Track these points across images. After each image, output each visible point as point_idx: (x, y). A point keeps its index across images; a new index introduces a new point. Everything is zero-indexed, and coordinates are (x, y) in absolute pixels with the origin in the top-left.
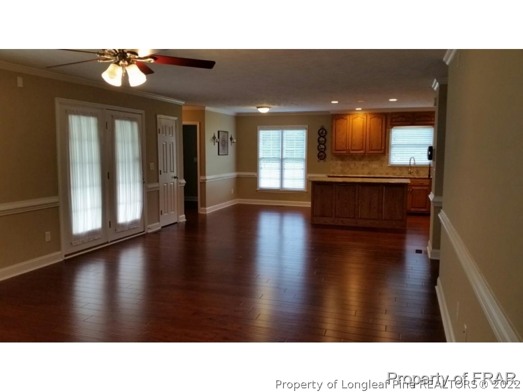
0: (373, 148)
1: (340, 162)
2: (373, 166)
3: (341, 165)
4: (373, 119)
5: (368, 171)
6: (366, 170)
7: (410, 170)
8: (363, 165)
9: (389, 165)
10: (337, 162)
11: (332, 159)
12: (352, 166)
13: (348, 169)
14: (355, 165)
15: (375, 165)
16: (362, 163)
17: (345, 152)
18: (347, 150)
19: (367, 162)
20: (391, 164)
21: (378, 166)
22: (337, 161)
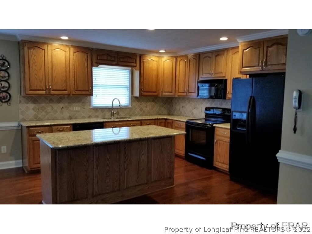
0: (79, 89)
1: (31, 106)
2: (75, 109)
3: (33, 109)
4: (77, 53)
5: (68, 115)
6: (66, 114)
7: (112, 111)
8: (63, 108)
9: (91, 108)
10: (28, 105)
11: (20, 101)
12: (49, 109)
13: (43, 113)
14: (52, 108)
15: (76, 108)
16: (61, 105)
17: (44, 92)
18: (46, 89)
19: (66, 104)
20: (93, 106)
21: (79, 109)
22: (27, 103)
